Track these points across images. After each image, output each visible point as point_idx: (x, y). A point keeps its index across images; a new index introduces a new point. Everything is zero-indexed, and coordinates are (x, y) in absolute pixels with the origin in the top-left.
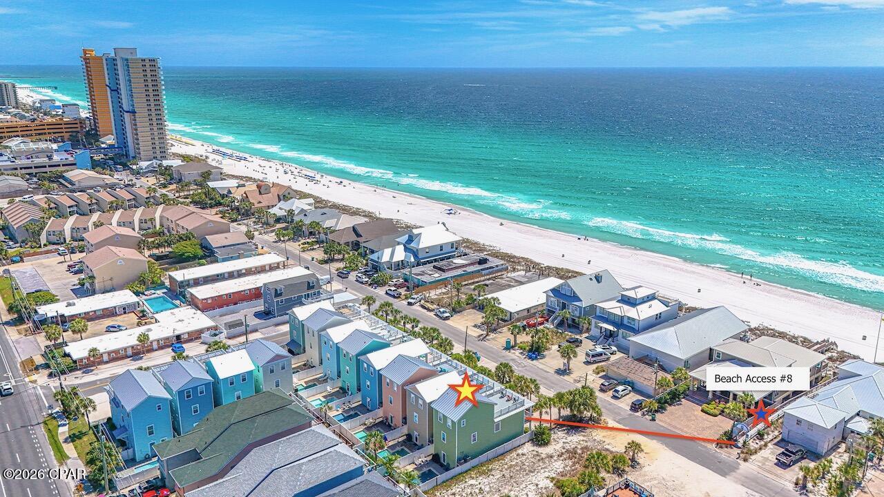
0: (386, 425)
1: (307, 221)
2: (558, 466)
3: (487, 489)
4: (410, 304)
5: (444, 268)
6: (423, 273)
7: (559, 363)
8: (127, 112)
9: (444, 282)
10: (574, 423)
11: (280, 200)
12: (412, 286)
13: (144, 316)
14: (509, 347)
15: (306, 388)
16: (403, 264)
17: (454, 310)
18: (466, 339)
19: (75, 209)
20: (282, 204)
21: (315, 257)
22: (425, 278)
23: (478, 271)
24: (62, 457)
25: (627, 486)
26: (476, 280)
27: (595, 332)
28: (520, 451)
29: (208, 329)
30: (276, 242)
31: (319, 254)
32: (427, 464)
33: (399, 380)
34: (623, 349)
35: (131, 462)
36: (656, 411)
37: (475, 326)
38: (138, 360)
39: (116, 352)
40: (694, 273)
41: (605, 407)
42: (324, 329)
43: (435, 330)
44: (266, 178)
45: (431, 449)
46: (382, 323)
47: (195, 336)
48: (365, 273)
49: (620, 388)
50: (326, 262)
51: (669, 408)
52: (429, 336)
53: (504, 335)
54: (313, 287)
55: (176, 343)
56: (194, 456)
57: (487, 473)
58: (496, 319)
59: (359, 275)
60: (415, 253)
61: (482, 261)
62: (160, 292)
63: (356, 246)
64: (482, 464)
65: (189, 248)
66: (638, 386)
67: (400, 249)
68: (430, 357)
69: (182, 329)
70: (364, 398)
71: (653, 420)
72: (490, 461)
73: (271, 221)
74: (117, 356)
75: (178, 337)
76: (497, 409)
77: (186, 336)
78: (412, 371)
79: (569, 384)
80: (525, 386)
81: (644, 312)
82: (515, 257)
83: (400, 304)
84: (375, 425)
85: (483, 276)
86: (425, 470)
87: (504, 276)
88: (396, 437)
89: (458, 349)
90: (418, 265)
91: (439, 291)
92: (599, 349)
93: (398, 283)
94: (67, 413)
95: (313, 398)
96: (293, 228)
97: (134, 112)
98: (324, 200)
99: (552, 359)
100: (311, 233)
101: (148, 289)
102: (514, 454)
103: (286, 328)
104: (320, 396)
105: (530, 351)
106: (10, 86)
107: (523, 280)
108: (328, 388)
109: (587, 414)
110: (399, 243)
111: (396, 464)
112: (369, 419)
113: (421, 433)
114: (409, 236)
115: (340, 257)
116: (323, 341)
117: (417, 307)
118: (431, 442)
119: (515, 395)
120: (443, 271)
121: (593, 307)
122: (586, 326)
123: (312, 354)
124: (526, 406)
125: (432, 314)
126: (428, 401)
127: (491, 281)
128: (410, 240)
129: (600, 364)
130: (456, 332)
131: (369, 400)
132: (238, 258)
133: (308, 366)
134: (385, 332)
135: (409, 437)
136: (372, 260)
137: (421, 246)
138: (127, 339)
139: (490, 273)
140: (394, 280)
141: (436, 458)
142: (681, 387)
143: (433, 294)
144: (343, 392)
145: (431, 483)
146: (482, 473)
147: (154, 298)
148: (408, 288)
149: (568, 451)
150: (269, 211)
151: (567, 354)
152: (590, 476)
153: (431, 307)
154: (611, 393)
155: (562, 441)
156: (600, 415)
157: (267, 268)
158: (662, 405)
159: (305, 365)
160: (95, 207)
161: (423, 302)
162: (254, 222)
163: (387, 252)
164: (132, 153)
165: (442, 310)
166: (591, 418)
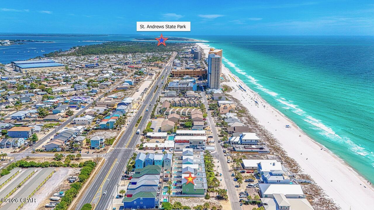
2: (203, 204)
6: (238, 147)
12: (234, 150)
13: (165, 140)
14: (233, 176)
20: (227, 113)
28: (200, 198)
29: (172, 147)
39: (151, 148)
44: (242, 100)
45: (183, 190)
47: (169, 148)
50: (220, 136)
54: (201, 143)
55: (164, 149)
56: (139, 173)
57: (187, 199)
60: (241, 141)
61: (261, 149)
62: (174, 135)
64: (189, 197)
65: (188, 124)
67: (238, 138)
69: (167, 146)
71: (241, 206)
73: (221, 119)
79: (235, 189)
81: (272, 178)
85: (258, 153)
86: (177, 193)
90: (241, 144)
92: (252, 184)
97: (211, 74)
101: (172, 133)
104: (177, 171)
111: (171, 189)
120: (245, 148)
121: (263, 172)
124: (205, 188)
127: (259, 156)
128: (242, 136)
137: (243, 139)
140: (230, 147)
142: (259, 202)
145: (174, 195)
148: (231, 150)
149: (209, 202)
150: (221, 115)
153: (229, 158)
154: (240, 195)
158: (249, 203)
162: (218, 118)
164: (209, 86)
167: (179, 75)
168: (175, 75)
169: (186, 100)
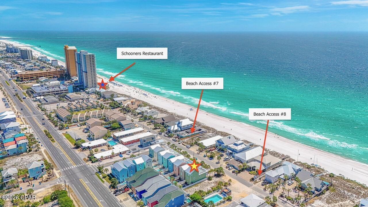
0: (174, 175)
1: (148, 115)
2: (213, 185)
3: (197, 189)
4: (179, 143)
5: (189, 132)
6: (183, 134)
7: (217, 161)
8: (84, 72)
9: (188, 137)
10: (218, 176)
11: (138, 107)
12: (180, 137)
13: (109, 146)
14: (205, 156)
15: (155, 167)
16: (177, 131)
17: (191, 145)
18: (194, 154)
19: (76, 109)
20: (139, 108)
21: (152, 127)
22: (183, 135)
23: (198, 133)
24: (103, 182)
25: (226, 189)
26: (198, 136)
27: (227, 152)
28: (205, 182)
29: (128, 151)
30: (139, 122)
31: (152, 126)
32: (184, 184)
33: (177, 165)
34: (233, 157)
35: (119, 183)
36: (238, 173)
37: (197, 150)
38: (111, 159)
39: (106, 157)
40: (261, 133)
41: (226, 172)
42: (159, 152)
43: (186, 152)
44: (131, 95)
45: (185, 181)
46: (173, 150)
47: (125, 152)
48: (166, 133)
49: (230, 167)
50: (155, 129)
51: (241, 172)
52: (184, 153)
53: (204, 153)
54: (153, 139)
55: (120, 154)
56: (134, 181)
58: (202, 148)
59: (165, 134)
60: (180, 128)
61: (200, 130)
62: (111, 139)
63: (163, 124)
64: (196, 184)
65: (116, 125)
66: (235, 167)
67: (176, 126)
68: (185, 159)
69: (121, 151)
70: (169, 169)
71: (237, 175)
72: (198, 183)
73: (137, 114)
74: (107, 158)
75: (120, 153)
76: (199, 172)
77: (122, 153)
78: (181, 163)
79: (218, 166)
80: (206, 167)
81: (239, 148)
82: (210, 128)
83: (176, 143)
84: (172, 176)
85: (200, 134)
86: (183, 185)
87: (206, 134)
88: (177, 178)
89: (192, 157)
90: (181, 131)
91: (187, 139)
92: (227, 157)
93: (176, 137)
94: (100, 172)
95: (157, 169)
96: (144, 118)
97: (86, 72)
98: (151, 105)
99: (215, 160)
100: (149, 119)
101: (108, 138)
102: (203, 182)
103: (148, 150)
104: (158, 169)
105: (210, 157)
106: (30, 51)
107: (211, 136)
108: (160, 167)
109: (221, 173)
110: (176, 124)
111: (177, 184)
112: (171, 174)
113: (182, 177)
114: (179, 122)
115: (159, 127)
116: (159, 155)
117: (181, 144)
118: (185, 179)
119: (204, 169)
120: (188, 133)
121: (227, 146)
122: (225, 151)
123: (155, 158)
124: (206, 171)
125: (185, 146)
126: (184, 170)
127: (202, 136)
128: (179, 123)
129: (227, 161)
130: (191, 152)
131: (170, 169)
132: (130, 129)
133: (154, 161)
134: (173, 153)
135: (180, 178)
136: (168, 129)
137: (182, 125)
138: (108, 153)
139: (202, 133)
140: (175, 136)
141: (186, 183)
142: (245, 167)
143: (186, 140)
144: (164, 167)
145: (185, 188)
146: (196, 186)
147: (110, 141)
148: (179, 138)
149: (215, 182)
150: (136, 111)
151: (219, 158)
152: (219, 187)
153: (185, 144)
154: (228, 169)
155: (215, 179)
156: (224, 174)
157: (139, 132)
158: (239, 172)
159: (154, 160)
160: (81, 108)
161: (183, 142)
162: (131, 114)
163: (173, 127)
164: (85, 85)
165: (188, 145)
166: (222, 175)
167: (30, 78)
168: (24, 78)
169: (74, 103)
